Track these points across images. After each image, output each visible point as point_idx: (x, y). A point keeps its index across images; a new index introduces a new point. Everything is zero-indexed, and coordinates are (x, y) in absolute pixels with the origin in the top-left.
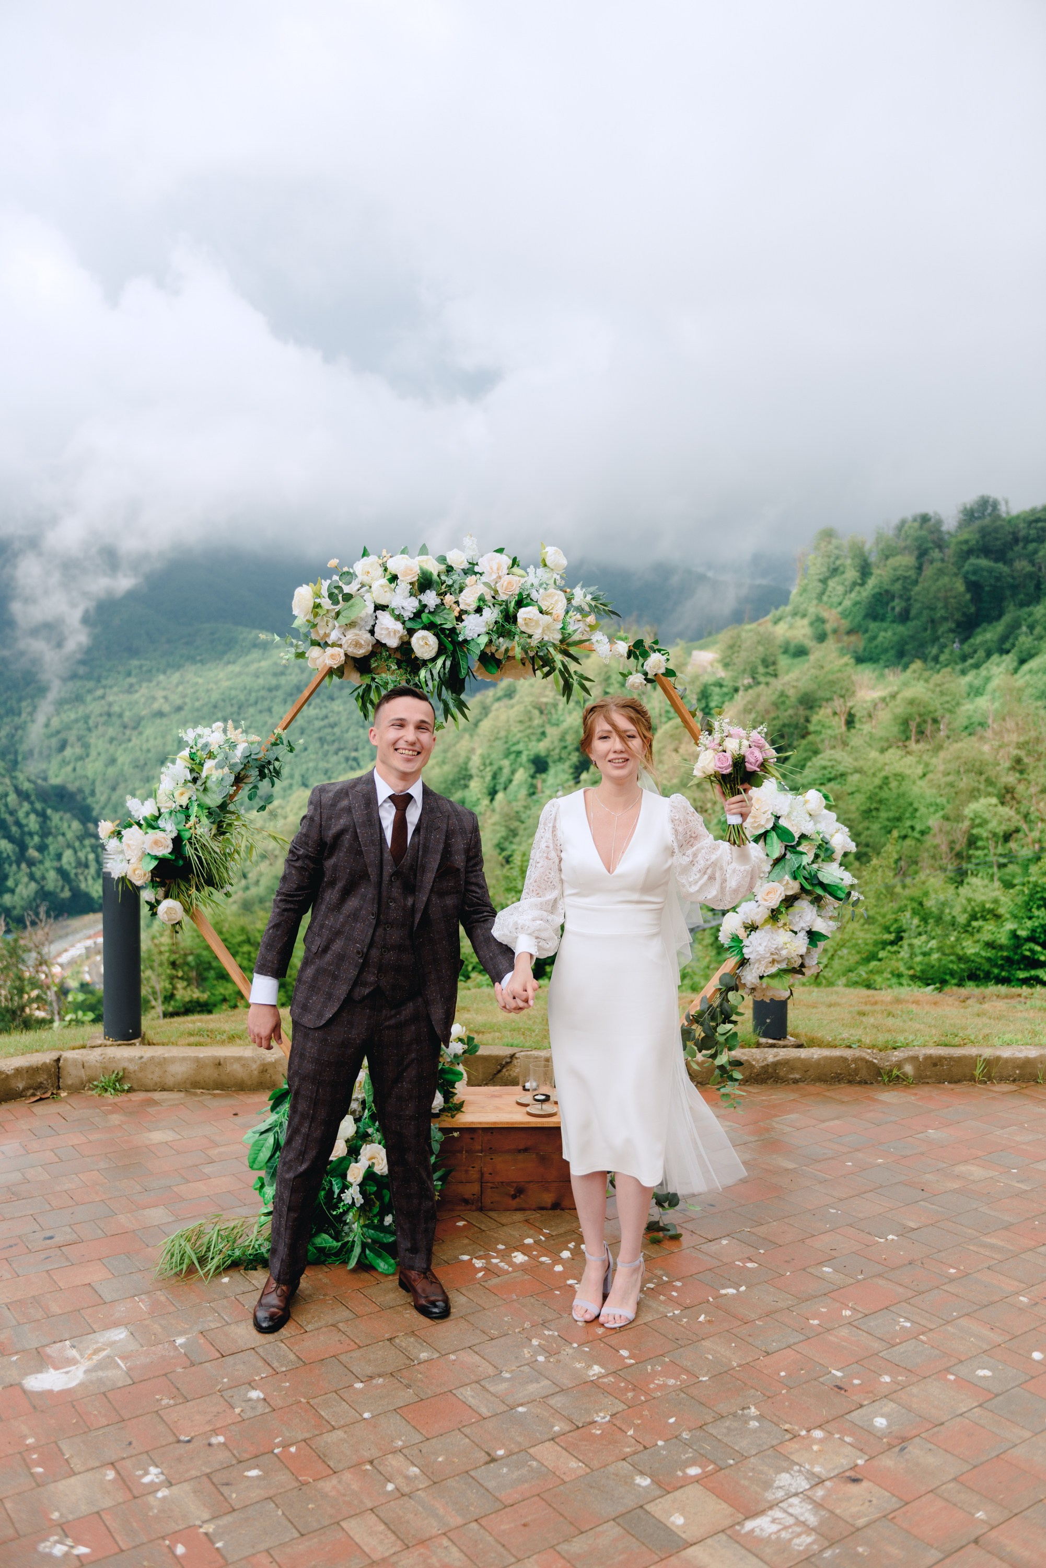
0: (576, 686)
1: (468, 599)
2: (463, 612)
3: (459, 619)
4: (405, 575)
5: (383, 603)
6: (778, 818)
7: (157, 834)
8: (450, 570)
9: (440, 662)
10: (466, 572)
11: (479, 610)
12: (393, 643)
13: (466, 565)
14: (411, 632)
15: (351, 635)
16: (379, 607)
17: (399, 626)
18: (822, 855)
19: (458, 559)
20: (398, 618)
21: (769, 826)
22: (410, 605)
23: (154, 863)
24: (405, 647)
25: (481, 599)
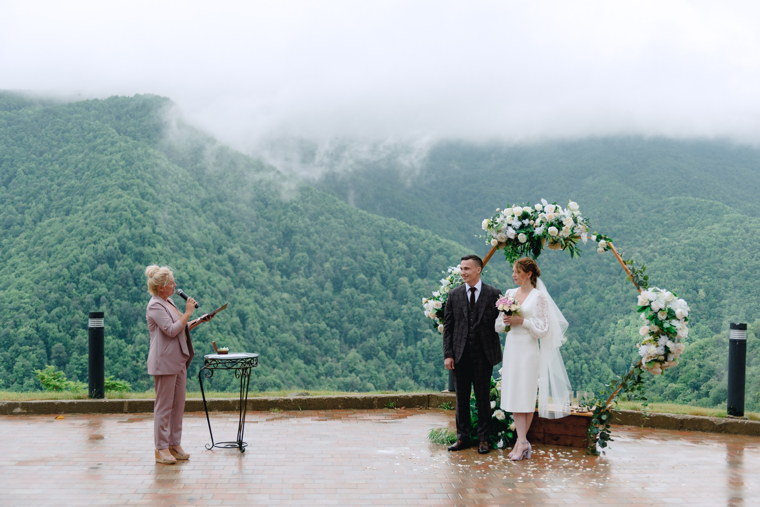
0: (575, 253)
1: (538, 221)
2: (536, 226)
3: (535, 229)
4: (517, 214)
5: (510, 223)
6: (650, 302)
7: (438, 302)
8: (536, 211)
9: (527, 244)
10: (541, 212)
11: (540, 226)
12: (512, 237)
13: (541, 209)
14: (518, 234)
15: (500, 235)
16: (509, 225)
17: (514, 232)
18: (669, 317)
19: (538, 207)
20: (514, 229)
21: (647, 305)
22: (518, 224)
23: (436, 311)
24: (516, 239)
25: (542, 222)
